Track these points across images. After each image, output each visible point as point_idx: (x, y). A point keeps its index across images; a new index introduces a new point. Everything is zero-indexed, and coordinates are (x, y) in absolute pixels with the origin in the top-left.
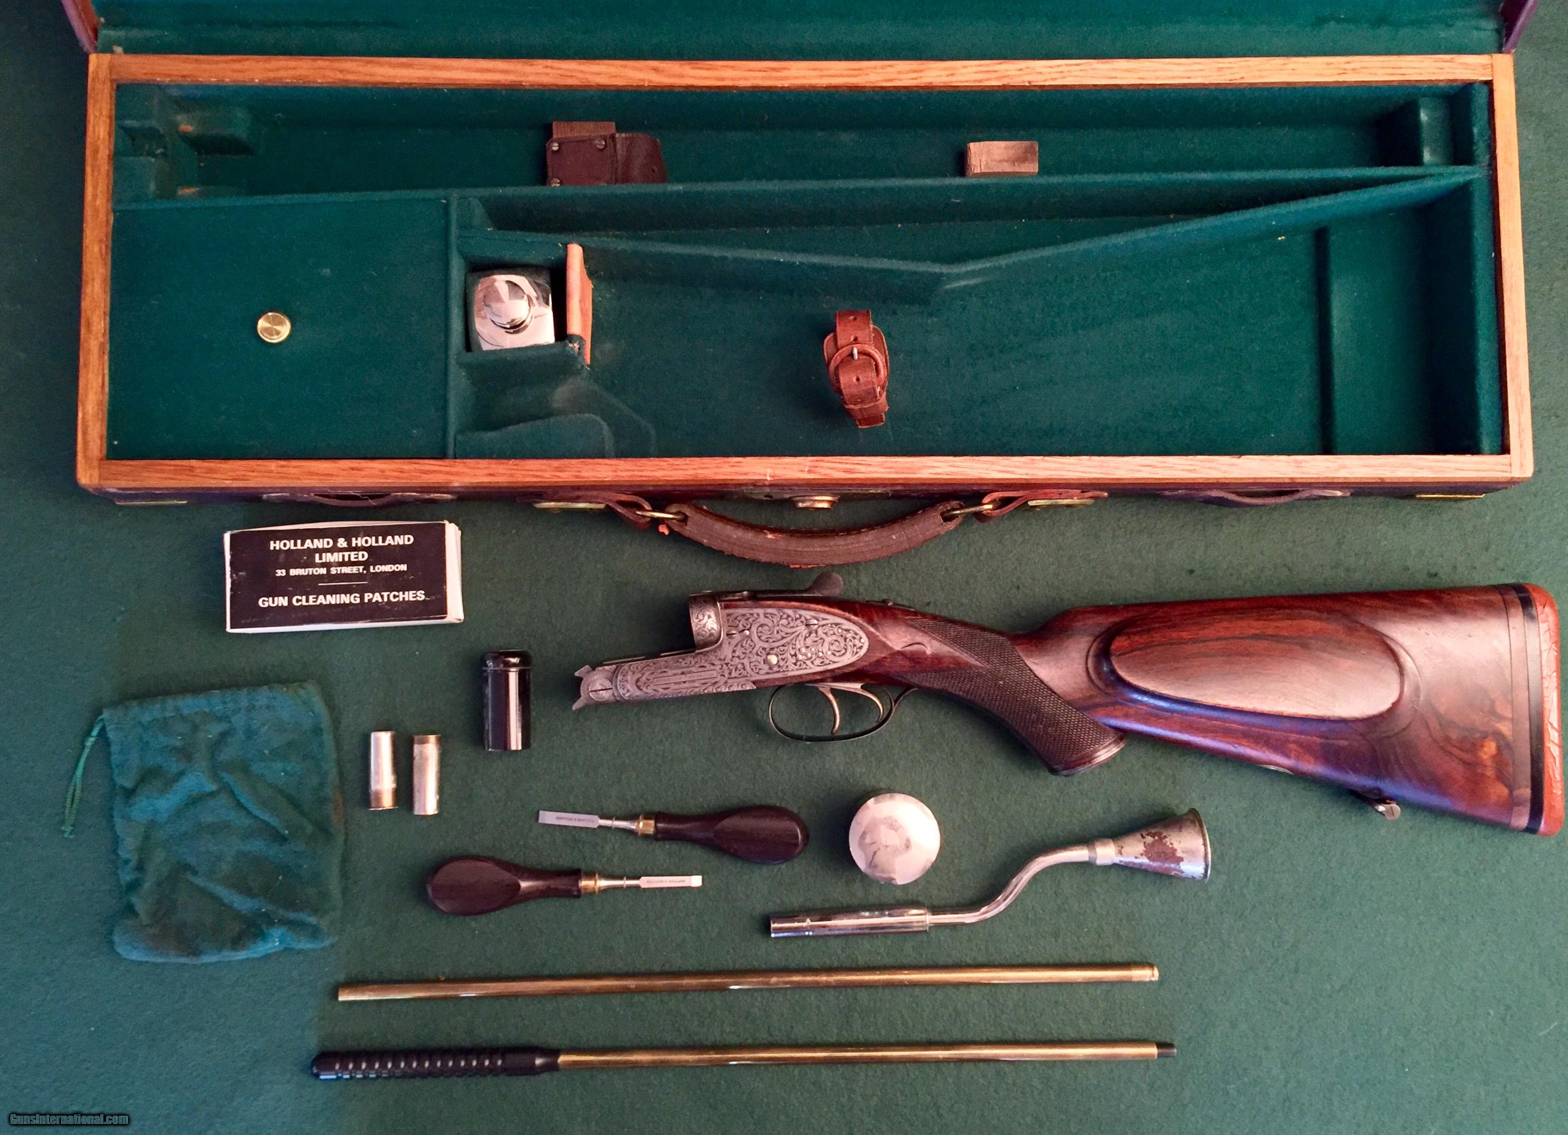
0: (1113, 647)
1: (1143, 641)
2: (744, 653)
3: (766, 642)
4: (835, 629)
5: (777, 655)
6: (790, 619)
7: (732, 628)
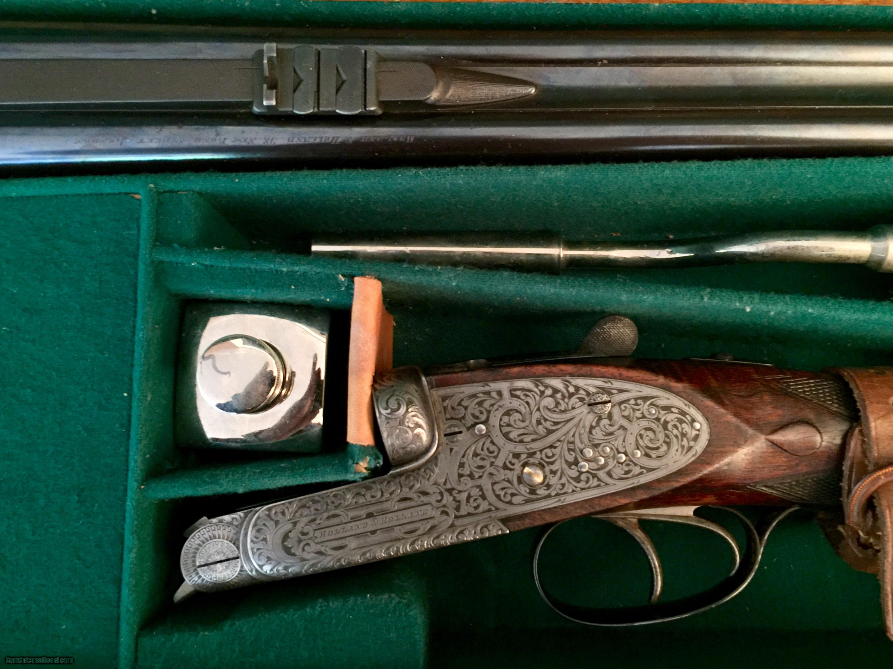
2: (481, 467)
3: (521, 441)
4: (644, 407)
5: (541, 466)
6: (559, 396)
7: (455, 422)
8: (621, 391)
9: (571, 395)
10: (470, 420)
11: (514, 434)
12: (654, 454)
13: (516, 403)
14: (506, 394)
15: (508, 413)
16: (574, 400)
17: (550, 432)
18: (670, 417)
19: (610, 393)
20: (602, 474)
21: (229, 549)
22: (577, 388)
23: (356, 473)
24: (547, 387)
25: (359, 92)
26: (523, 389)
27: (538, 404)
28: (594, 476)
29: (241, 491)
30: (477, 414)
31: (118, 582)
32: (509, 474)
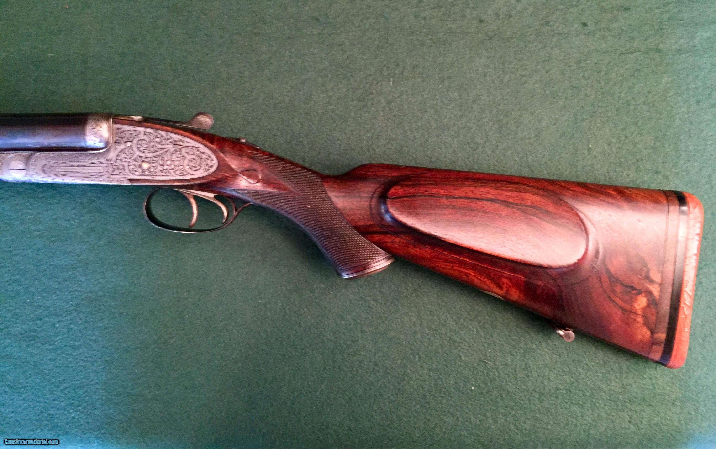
0: (390, 192)
1: (411, 191)
2: (125, 158)
3: (143, 152)
4: (195, 150)
5: (149, 163)
6: (163, 138)
7: (119, 139)
8: (187, 142)
9: (168, 139)
10: (125, 140)
11: (142, 149)
12: (194, 169)
13: (144, 137)
14: (142, 133)
15: (141, 140)
16: (168, 142)
17: (155, 151)
18: (204, 157)
19: (183, 142)
20: (171, 171)
21: (22, 165)
22: (171, 137)
24: (159, 134)
26: (149, 133)
27: (154, 139)
28: (169, 172)
30: (129, 138)
32: (136, 163)
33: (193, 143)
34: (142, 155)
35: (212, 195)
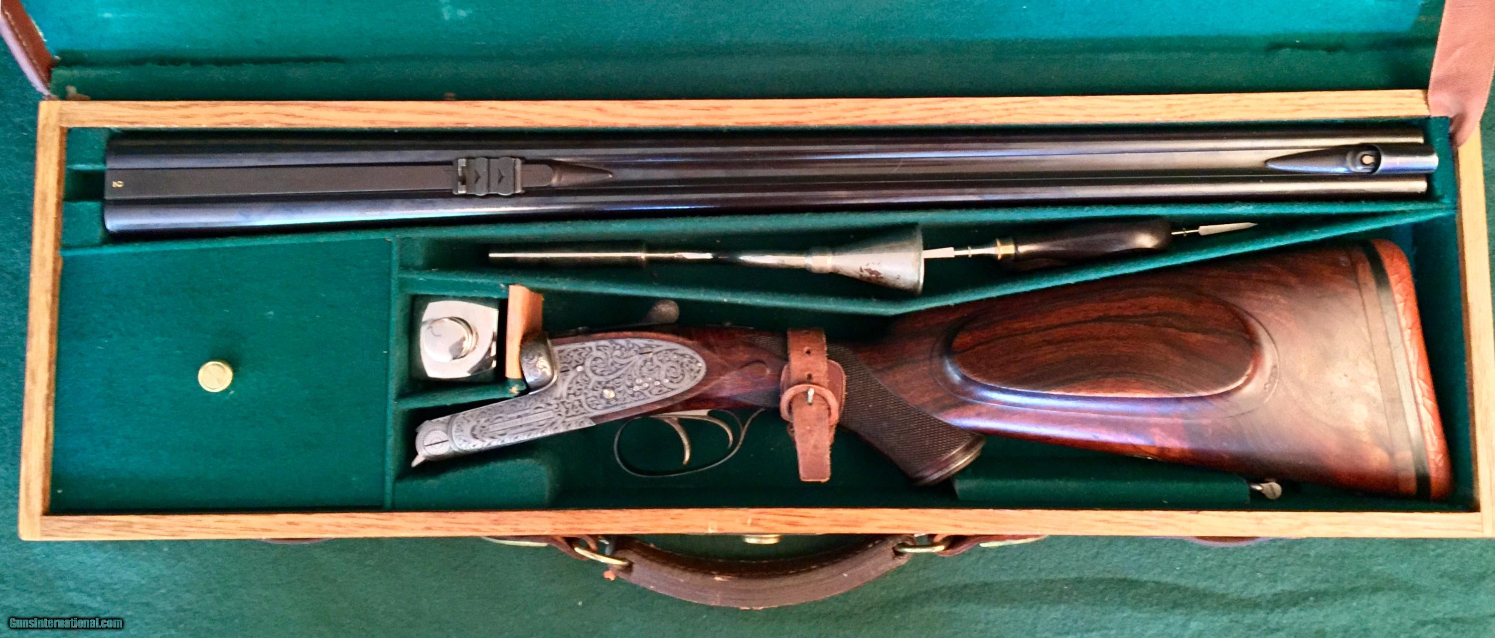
2: (579, 389)
3: (602, 375)
4: (671, 354)
5: (613, 388)
6: (623, 349)
7: (566, 365)
8: (658, 346)
9: (630, 349)
10: (574, 364)
11: (598, 371)
12: (675, 381)
13: (599, 354)
14: (594, 349)
15: (595, 359)
16: (632, 352)
17: (618, 370)
18: (685, 360)
19: (652, 348)
20: (646, 392)
21: (443, 436)
22: (634, 345)
23: (512, 393)
24: (617, 344)
25: (511, 183)
26: (603, 346)
27: (612, 354)
28: (642, 393)
29: (448, 404)
30: (579, 360)
31: (383, 454)
32: (595, 393)
33: (665, 345)
34: (601, 379)
35: (704, 412)
